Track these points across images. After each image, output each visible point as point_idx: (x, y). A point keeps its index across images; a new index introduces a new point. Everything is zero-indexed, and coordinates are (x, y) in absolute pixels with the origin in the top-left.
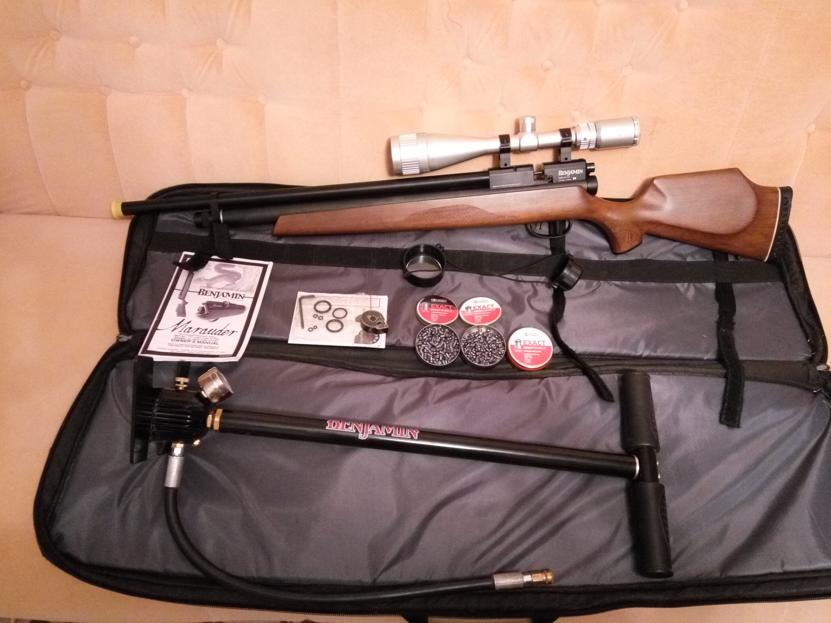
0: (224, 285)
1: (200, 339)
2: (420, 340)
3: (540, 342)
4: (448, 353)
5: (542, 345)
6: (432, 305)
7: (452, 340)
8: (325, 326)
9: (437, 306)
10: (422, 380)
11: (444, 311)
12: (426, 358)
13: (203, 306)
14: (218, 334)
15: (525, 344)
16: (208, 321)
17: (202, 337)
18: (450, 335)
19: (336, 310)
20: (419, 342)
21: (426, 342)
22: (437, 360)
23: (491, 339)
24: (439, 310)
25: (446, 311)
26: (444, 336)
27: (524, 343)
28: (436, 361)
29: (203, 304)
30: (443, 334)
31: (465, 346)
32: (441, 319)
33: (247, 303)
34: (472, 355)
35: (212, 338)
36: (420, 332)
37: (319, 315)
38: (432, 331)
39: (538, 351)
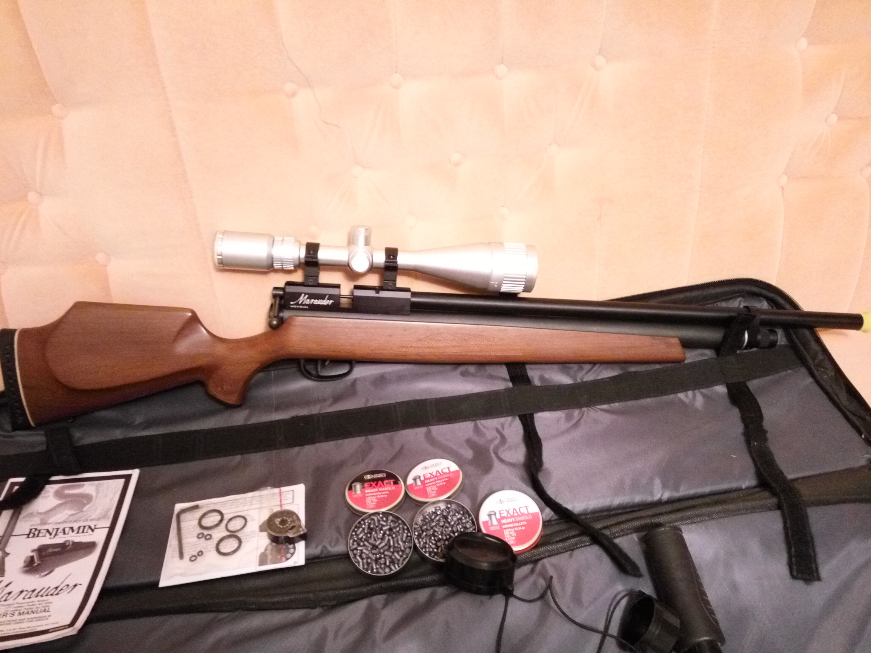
0: (66, 517)
1: (23, 608)
2: (354, 541)
3: (521, 509)
4: (398, 552)
5: (526, 512)
6: (366, 485)
7: (401, 531)
8: (215, 549)
9: (374, 484)
10: (362, 604)
11: (383, 489)
12: (366, 567)
13: (32, 554)
14: (52, 595)
15: (502, 515)
16: (37, 576)
17: (26, 605)
18: (397, 524)
19: (230, 520)
20: (353, 544)
21: (363, 542)
22: (383, 566)
23: (455, 519)
24: (377, 490)
25: (386, 489)
26: (388, 527)
27: (500, 514)
28: (381, 568)
29: (33, 551)
30: (387, 525)
31: (419, 536)
32: (381, 503)
33: (99, 537)
34: (431, 547)
35: (41, 603)
36: (353, 528)
37: (206, 532)
38: (370, 524)
39: (522, 524)
